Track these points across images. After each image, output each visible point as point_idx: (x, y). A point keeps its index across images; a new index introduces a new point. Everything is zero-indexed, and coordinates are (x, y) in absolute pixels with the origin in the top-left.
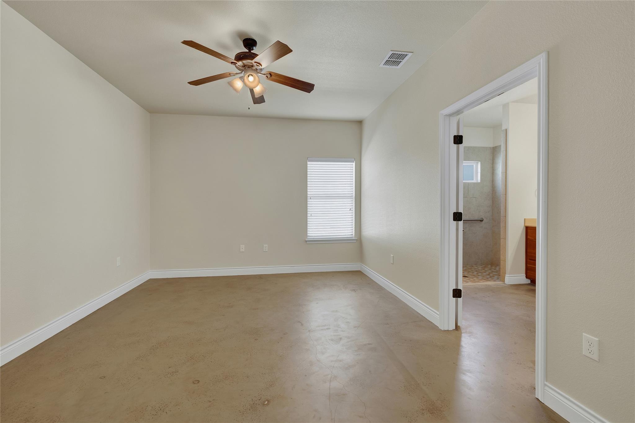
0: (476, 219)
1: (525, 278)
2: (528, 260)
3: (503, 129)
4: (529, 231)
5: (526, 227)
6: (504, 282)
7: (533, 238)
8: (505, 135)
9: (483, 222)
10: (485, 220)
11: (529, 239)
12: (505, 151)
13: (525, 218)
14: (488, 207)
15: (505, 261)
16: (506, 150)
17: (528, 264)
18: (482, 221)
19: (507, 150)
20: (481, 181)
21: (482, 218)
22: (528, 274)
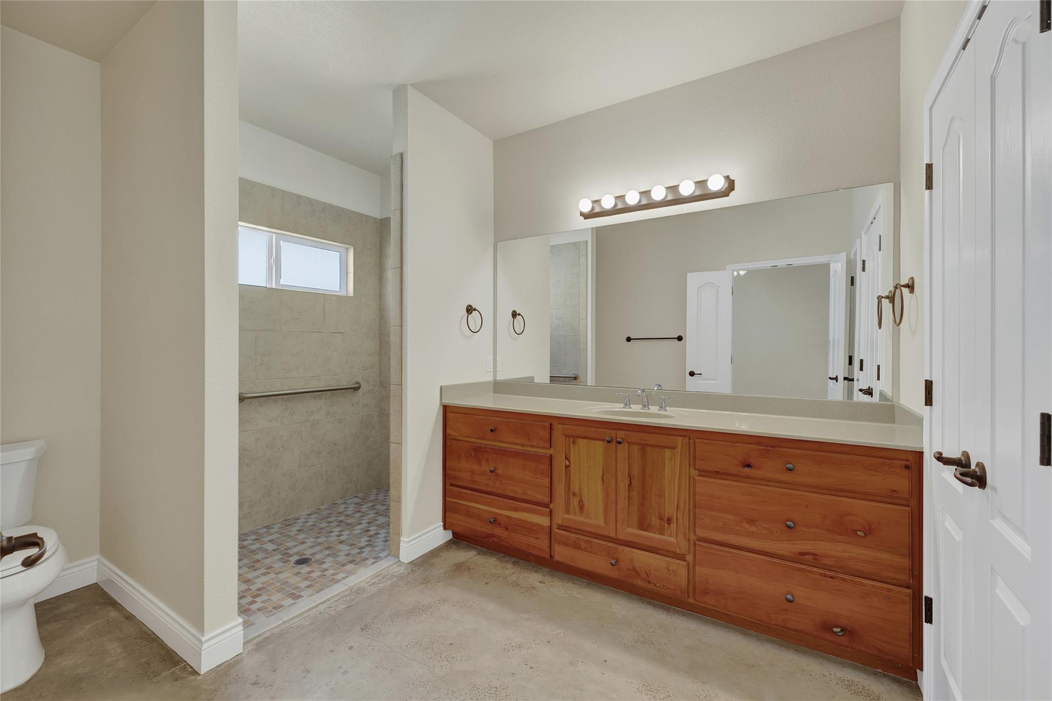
0: (344, 384)
1: (443, 530)
2: (448, 487)
3: (394, 153)
4: (449, 415)
5: (443, 405)
6: (398, 558)
7: (457, 434)
8: (399, 169)
9: (360, 391)
10: (363, 385)
11: (449, 435)
12: (399, 211)
13: (443, 384)
14: (370, 355)
15: (399, 501)
16: (402, 209)
17: (448, 497)
18: (356, 389)
19: (405, 208)
20: (354, 292)
21: (358, 383)
22: (447, 520)
